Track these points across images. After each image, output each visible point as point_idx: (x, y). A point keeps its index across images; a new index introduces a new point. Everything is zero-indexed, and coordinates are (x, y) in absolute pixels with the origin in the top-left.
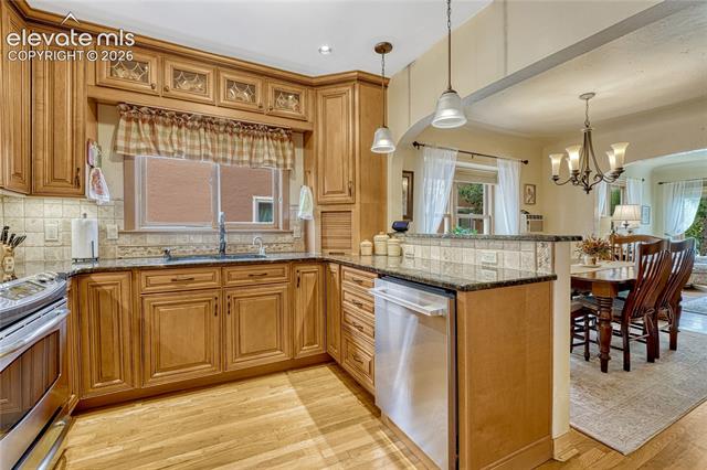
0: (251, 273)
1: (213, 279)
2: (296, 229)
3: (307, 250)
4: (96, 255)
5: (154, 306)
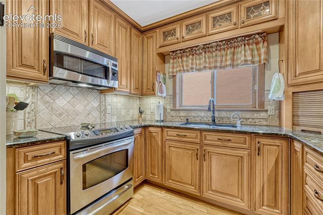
0: (220, 137)
1: (196, 138)
2: (271, 109)
3: (280, 126)
4: (162, 119)
5: (170, 146)
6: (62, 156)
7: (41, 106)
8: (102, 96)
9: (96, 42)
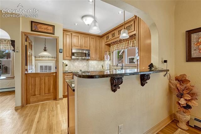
6: (72, 76)
7: (71, 65)
8: (88, 61)
9: (83, 47)
